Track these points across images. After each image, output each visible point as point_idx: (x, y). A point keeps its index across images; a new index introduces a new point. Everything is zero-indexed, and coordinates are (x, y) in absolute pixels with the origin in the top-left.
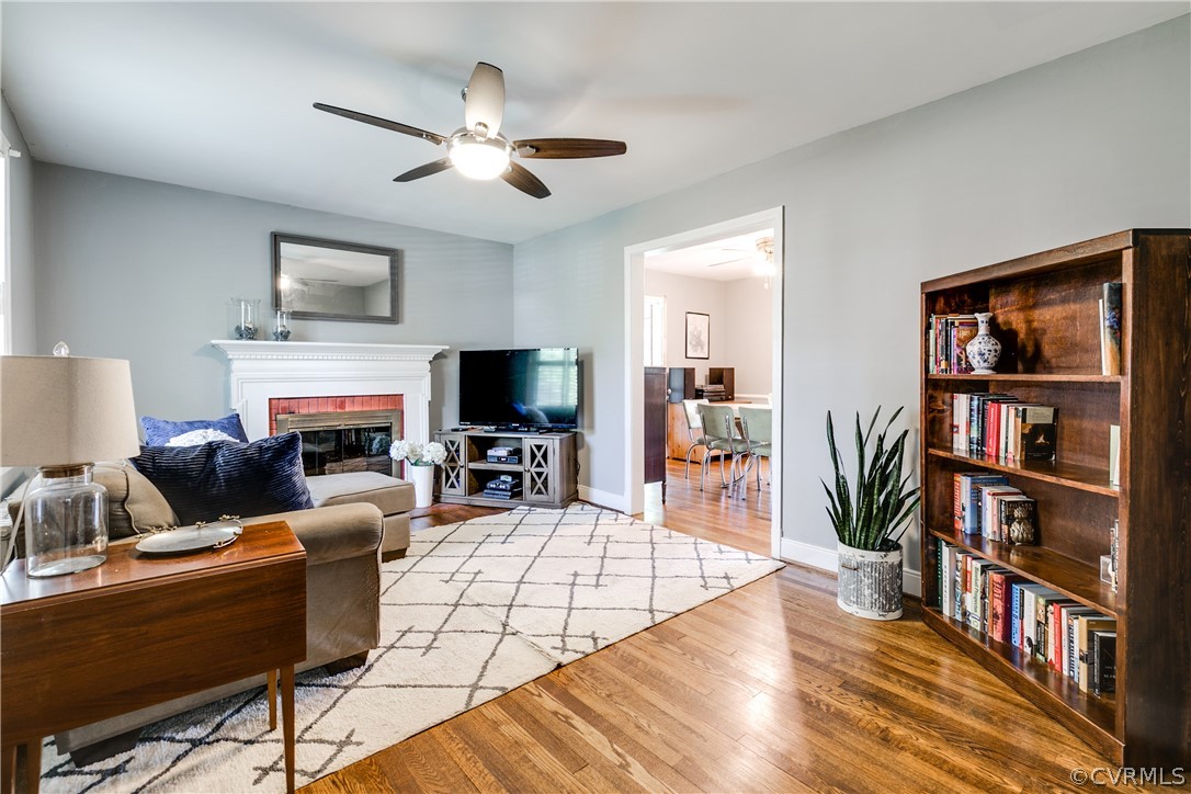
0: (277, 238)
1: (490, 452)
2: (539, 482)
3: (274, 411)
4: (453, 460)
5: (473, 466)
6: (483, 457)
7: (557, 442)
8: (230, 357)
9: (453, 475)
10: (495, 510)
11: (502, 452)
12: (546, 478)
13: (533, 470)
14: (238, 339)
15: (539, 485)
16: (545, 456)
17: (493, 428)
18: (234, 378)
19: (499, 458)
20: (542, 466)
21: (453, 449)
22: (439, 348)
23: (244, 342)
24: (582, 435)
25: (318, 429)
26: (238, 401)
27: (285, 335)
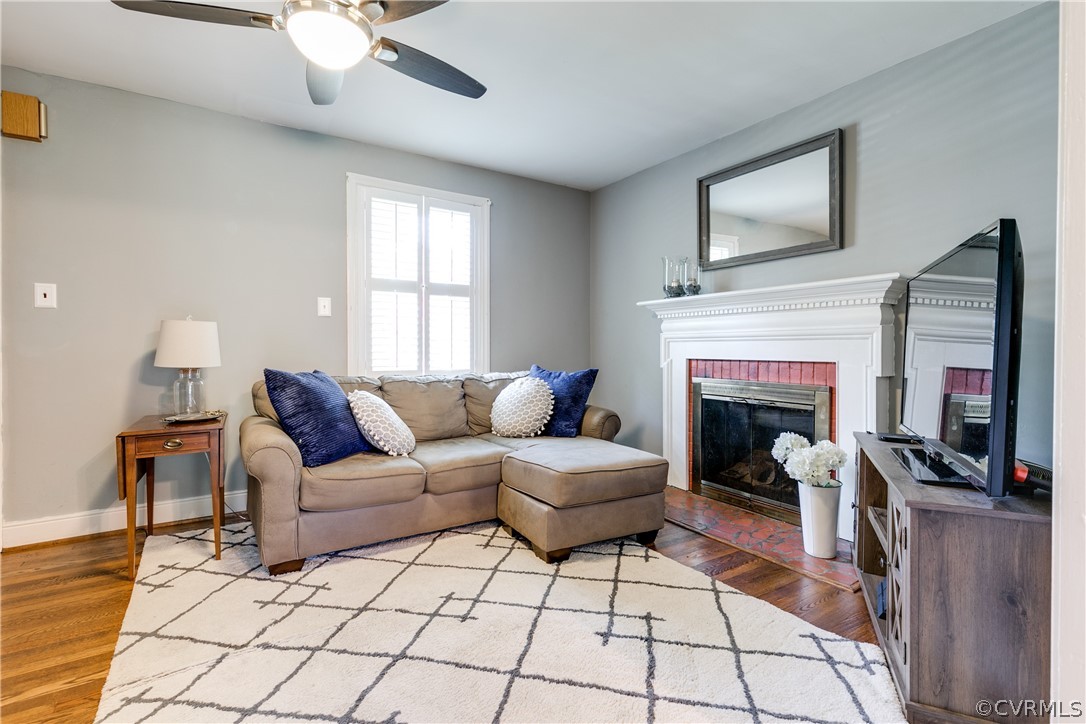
0: (703, 183)
3: (693, 373)
8: (659, 317)
13: (894, 570)
15: (897, 618)
18: (663, 336)
25: (728, 399)
26: (665, 360)
27: (695, 290)
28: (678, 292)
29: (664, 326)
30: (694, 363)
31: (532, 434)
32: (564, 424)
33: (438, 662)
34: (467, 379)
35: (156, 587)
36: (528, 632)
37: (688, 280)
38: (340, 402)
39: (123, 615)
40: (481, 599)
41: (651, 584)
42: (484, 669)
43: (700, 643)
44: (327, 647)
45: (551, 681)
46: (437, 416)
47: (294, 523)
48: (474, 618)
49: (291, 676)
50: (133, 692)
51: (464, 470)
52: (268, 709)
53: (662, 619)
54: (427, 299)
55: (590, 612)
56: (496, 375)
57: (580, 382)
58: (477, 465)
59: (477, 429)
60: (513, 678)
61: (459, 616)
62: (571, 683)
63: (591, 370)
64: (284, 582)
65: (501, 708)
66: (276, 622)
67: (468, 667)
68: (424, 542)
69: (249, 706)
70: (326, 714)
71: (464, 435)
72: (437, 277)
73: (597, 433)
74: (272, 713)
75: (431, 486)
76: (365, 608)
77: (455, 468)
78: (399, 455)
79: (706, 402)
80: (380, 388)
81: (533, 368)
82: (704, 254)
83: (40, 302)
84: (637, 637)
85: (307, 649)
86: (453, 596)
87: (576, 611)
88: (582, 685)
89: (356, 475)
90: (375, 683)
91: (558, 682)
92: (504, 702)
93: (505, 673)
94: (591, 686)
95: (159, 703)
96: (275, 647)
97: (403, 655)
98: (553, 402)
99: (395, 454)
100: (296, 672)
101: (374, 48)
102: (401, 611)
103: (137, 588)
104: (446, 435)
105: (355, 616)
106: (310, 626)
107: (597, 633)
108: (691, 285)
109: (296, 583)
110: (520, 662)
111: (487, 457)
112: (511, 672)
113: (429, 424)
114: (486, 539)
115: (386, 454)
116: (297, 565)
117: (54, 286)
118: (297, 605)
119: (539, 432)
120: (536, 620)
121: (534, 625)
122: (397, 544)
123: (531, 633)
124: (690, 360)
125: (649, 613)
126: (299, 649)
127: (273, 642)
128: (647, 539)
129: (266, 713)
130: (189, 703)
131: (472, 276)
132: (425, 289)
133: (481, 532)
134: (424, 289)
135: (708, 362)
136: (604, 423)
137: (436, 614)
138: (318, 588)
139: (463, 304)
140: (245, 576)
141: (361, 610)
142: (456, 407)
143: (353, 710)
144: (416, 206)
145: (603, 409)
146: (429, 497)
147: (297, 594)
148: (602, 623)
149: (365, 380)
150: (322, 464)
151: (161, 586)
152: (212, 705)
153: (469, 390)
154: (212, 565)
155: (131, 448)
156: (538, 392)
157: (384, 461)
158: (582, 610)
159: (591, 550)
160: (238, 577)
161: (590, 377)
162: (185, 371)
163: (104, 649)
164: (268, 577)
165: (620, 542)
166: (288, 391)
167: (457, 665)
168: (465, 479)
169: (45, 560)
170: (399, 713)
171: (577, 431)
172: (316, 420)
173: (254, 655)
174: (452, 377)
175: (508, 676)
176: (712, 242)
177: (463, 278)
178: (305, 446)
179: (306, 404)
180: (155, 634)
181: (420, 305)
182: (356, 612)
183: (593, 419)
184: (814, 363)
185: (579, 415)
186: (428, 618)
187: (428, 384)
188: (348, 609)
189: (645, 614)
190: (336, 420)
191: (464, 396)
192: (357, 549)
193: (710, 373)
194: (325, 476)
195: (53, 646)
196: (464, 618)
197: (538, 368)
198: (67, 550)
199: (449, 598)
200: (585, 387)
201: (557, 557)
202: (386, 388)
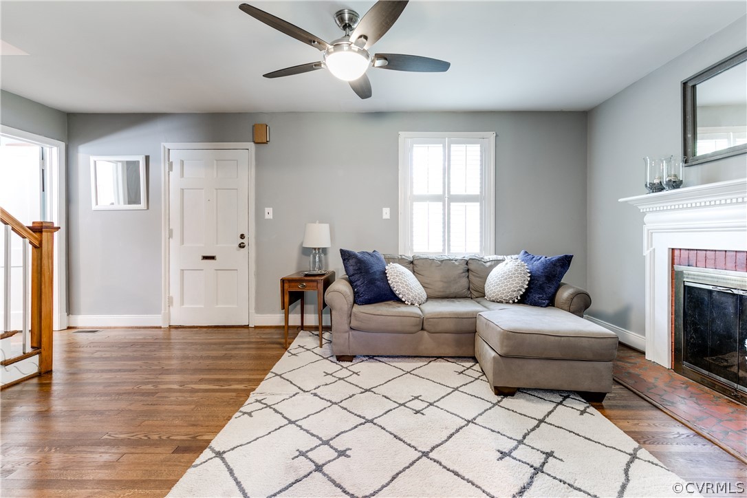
3: (676, 261)
8: (642, 211)
18: (645, 228)
25: (710, 288)
26: (648, 249)
27: (676, 184)
28: (659, 188)
29: (646, 219)
30: (677, 253)
31: (511, 301)
32: (538, 296)
33: (387, 431)
34: (470, 259)
35: (292, 354)
36: (451, 433)
37: (668, 176)
38: (381, 269)
39: (274, 364)
40: (435, 404)
41: (570, 432)
42: (409, 445)
43: (582, 488)
44: (340, 404)
45: (445, 467)
46: (445, 282)
47: (347, 334)
48: (423, 414)
49: (317, 413)
50: (259, 399)
51: (448, 319)
52: (300, 424)
53: (561, 460)
54: (449, 205)
55: (504, 435)
56: (494, 257)
57: (555, 265)
58: (459, 317)
59: (475, 294)
60: (422, 456)
61: (415, 410)
62: (456, 474)
63: (566, 256)
64: (342, 366)
65: (404, 470)
66: (326, 385)
67: (401, 440)
68: (423, 362)
69: (293, 420)
70: (320, 436)
71: (465, 297)
72: (456, 190)
73: (566, 306)
74: (300, 426)
75: (426, 326)
76: (369, 390)
77: (442, 317)
78: (412, 304)
79: (688, 290)
80: (412, 262)
81: (522, 252)
82: (689, 150)
83: (267, 217)
84: (528, 464)
85: (331, 402)
86: (420, 398)
87: (494, 431)
88: (463, 478)
89: (379, 313)
90: (350, 430)
91: (448, 470)
92: (408, 467)
93: (419, 451)
94: (468, 481)
95: (265, 406)
96: (319, 397)
97: (372, 421)
98: (529, 279)
99: (409, 304)
100: (319, 412)
101: (373, 61)
102: (385, 397)
103: (286, 352)
104: (451, 296)
105: (362, 393)
106: (338, 391)
107: (499, 451)
108: (670, 181)
109: (346, 368)
110: (433, 449)
111: (467, 313)
112: (423, 453)
113: (438, 287)
114: (463, 369)
115: (404, 302)
116: (350, 358)
117: (271, 209)
118: (340, 379)
119: (516, 301)
120: (461, 428)
121: (457, 431)
122: (407, 359)
123: (452, 435)
124: (673, 249)
125: (553, 452)
126: (328, 401)
127: (319, 394)
128: (595, 399)
129: (297, 426)
130: (274, 410)
131: (481, 188)
132: (448, 199)
133: (462, 364)
134: (446, 199)
135: (692, 252)
136: (572, 299)
137: (403, 405)
138: (354, 373)
139: (475, 207)
140: (327, 358)
141: (366, 391)
142: (460, 277)
143: (331, 439)
144: (442, 145)
145: (574, 288)
146: (425, 333)
147: (344, 373)
148: (507, 445)
149: (403, 257)
150: (366, 304)
151: (294, 355)
152: (281, 414)
153: (471, 267)
154: (318, 350)
155: (286, 286)
156: (516, 270)
157: (399, 307)
158: (499, 432)
159: (536, 395)
160: (324, 358)
161: (565, 262)
162: (315, 249)
163: (262, 377)
164: (336, 361)
165: (565, 394)
166: (351, 261)
167: (395, 436)
168: (450, 325)
169: (264, 334)
170: (351, 449)
171: (551, 303)
172: (364, 278)
173: (309, 396)
174: (459, 257)
175: (420, 454)
176: (699, 136)
177: (475, 190)
178: (358, 293)
179: (359, 269)
180: (280, 376)
181: (444, 209)
182: (363, 390)
183: (564, 294)
185: (552, 290)
186: (398, 405)
187: (442, 261)
188: (361, 388)
189: (549, 451)
190: (375, 280)
191: (468, 270)
192: (386, 357)
193: (693, 262)
194: (362, 311)
195: (249, 370)
196: (417, 412)
197: (526, 252)
198: (273, 331)
199: (417, 398)
200: (559, 269)
201: (503, 392)
202: (415, 262)
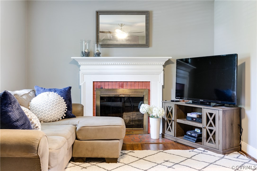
0: (98, 13)
1: (189, 115)
2: (211, 135)
3: (95, 87)
4: (170, 117)
5: (179, 121)
6: (185, 117)
7: (221, 113)
8: (79, 64)
9: (170, 124)
10: (186, 147)
11: (194, 115)
12: (215, 133)
13: (208, 128)
14: (82, 57)
15: (211, 137)
16: (214, 120)
17: (191, 101)
18: (81, 73)
19: (192, 118)
20: (212, 126)
21: (170, 111)
22: (167, 58)
23: (84, 58)
24: (244, 110)
26: (82, 82)
29: (81, 68)
73: (81, 114)
82: (98, 41)
108: (98, 52)
119: (64, 117)
124: (93, 82)
135: (102, 83)
136: (83, 110)
183: (78, 108)
184: (143, 82)
193: (103, 87)
